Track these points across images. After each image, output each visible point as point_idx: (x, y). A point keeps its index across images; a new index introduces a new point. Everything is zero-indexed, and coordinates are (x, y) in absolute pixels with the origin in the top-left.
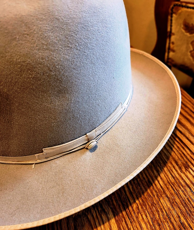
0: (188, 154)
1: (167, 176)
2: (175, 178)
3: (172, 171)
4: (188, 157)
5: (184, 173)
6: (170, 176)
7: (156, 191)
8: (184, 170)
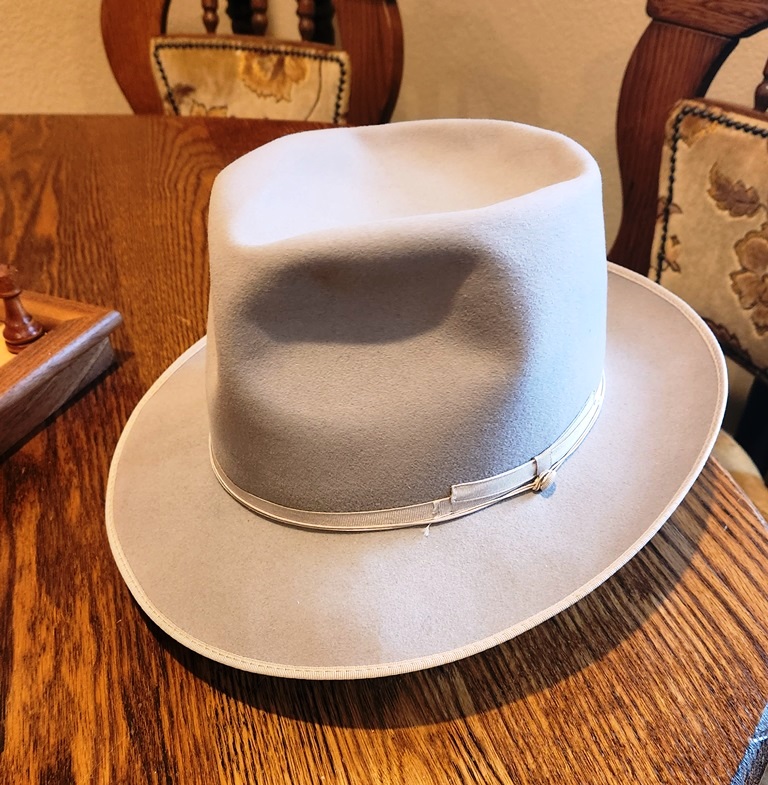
0: (653, 563)
1: (596, 607)
2: (614, 613)
3: (609, 598)
4: (652, 569)
5: (636, 603)
6: (601, 607)
7: (565, 637)
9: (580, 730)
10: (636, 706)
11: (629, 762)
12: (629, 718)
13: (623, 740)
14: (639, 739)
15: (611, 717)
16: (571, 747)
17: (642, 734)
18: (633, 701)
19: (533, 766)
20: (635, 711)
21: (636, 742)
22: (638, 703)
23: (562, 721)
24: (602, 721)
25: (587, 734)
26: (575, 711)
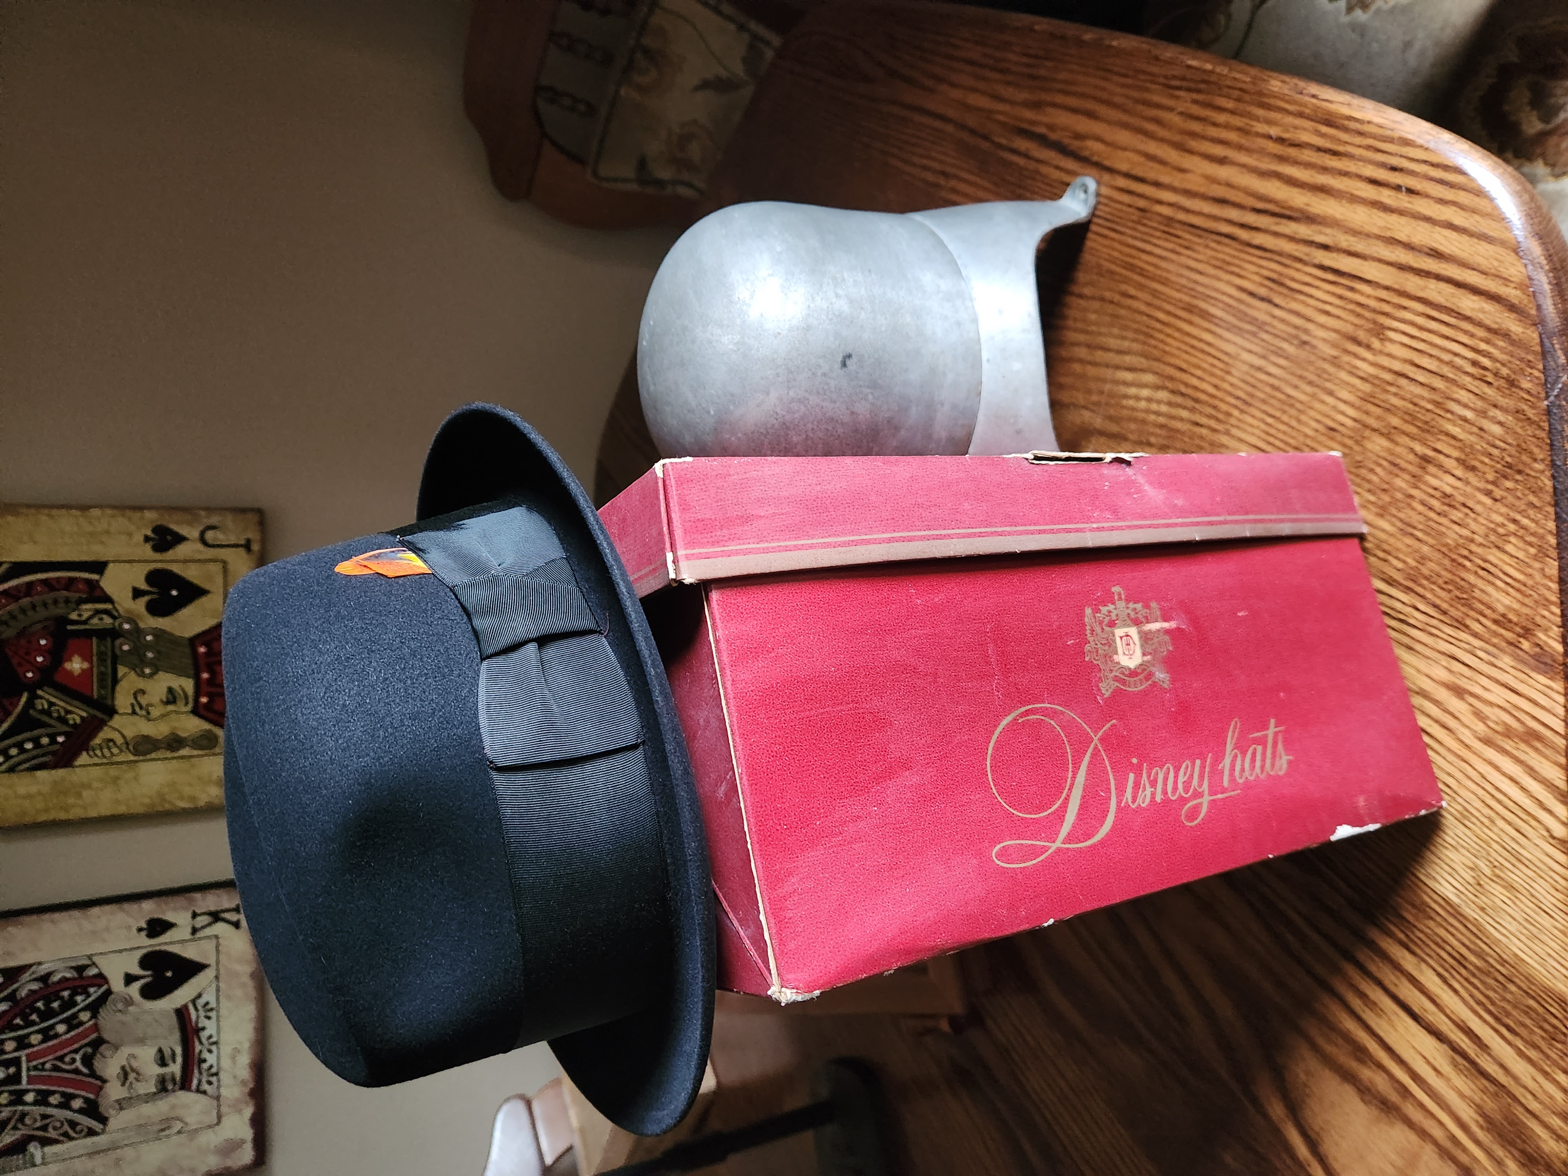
5: (1381, 352)
8: (1376, 344)
9: (1413, 509)
10: (1440, 452)
11: (1464, 505)
12: (1440, 466)
13: (1448, 490)
14: (1460, 479)
15: (1428, 478)
16: (1415, 528)
17: (1459, 472)
18: (1435, 450)
19: (1400, 565)
20: (1441, 457)
21: (1458, 484)
22: (1439, 446)
23: (1394, 511)
24: (1422, 486)
25: (1420, 508)
26: (1399, 496)
